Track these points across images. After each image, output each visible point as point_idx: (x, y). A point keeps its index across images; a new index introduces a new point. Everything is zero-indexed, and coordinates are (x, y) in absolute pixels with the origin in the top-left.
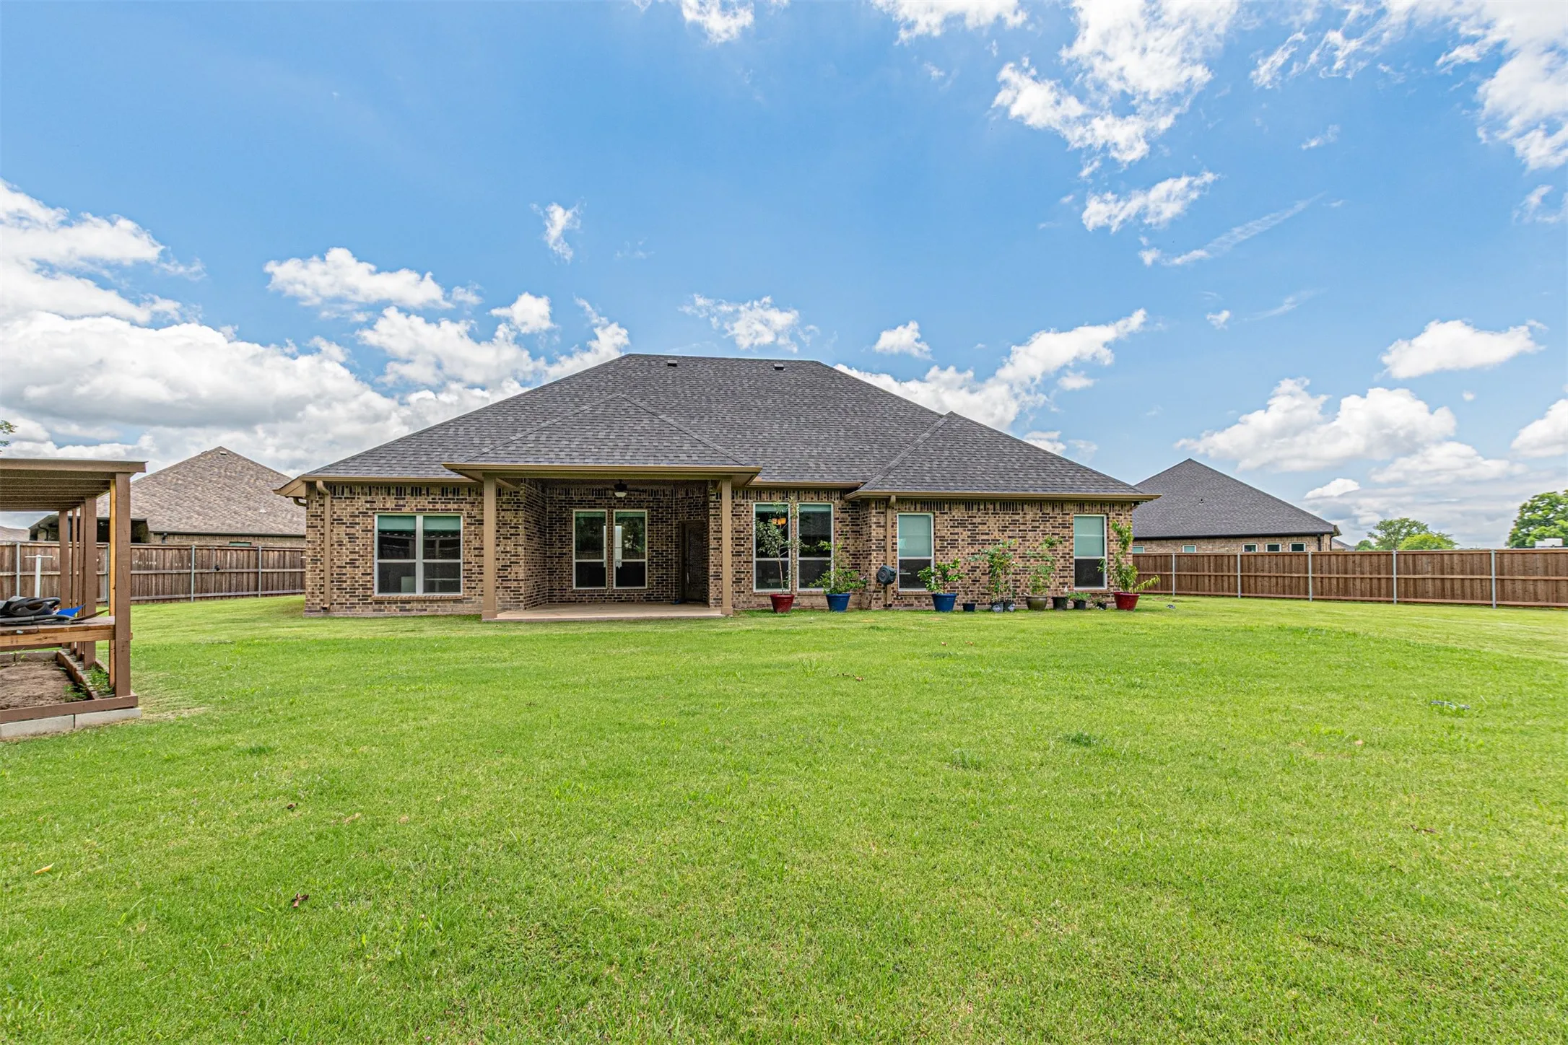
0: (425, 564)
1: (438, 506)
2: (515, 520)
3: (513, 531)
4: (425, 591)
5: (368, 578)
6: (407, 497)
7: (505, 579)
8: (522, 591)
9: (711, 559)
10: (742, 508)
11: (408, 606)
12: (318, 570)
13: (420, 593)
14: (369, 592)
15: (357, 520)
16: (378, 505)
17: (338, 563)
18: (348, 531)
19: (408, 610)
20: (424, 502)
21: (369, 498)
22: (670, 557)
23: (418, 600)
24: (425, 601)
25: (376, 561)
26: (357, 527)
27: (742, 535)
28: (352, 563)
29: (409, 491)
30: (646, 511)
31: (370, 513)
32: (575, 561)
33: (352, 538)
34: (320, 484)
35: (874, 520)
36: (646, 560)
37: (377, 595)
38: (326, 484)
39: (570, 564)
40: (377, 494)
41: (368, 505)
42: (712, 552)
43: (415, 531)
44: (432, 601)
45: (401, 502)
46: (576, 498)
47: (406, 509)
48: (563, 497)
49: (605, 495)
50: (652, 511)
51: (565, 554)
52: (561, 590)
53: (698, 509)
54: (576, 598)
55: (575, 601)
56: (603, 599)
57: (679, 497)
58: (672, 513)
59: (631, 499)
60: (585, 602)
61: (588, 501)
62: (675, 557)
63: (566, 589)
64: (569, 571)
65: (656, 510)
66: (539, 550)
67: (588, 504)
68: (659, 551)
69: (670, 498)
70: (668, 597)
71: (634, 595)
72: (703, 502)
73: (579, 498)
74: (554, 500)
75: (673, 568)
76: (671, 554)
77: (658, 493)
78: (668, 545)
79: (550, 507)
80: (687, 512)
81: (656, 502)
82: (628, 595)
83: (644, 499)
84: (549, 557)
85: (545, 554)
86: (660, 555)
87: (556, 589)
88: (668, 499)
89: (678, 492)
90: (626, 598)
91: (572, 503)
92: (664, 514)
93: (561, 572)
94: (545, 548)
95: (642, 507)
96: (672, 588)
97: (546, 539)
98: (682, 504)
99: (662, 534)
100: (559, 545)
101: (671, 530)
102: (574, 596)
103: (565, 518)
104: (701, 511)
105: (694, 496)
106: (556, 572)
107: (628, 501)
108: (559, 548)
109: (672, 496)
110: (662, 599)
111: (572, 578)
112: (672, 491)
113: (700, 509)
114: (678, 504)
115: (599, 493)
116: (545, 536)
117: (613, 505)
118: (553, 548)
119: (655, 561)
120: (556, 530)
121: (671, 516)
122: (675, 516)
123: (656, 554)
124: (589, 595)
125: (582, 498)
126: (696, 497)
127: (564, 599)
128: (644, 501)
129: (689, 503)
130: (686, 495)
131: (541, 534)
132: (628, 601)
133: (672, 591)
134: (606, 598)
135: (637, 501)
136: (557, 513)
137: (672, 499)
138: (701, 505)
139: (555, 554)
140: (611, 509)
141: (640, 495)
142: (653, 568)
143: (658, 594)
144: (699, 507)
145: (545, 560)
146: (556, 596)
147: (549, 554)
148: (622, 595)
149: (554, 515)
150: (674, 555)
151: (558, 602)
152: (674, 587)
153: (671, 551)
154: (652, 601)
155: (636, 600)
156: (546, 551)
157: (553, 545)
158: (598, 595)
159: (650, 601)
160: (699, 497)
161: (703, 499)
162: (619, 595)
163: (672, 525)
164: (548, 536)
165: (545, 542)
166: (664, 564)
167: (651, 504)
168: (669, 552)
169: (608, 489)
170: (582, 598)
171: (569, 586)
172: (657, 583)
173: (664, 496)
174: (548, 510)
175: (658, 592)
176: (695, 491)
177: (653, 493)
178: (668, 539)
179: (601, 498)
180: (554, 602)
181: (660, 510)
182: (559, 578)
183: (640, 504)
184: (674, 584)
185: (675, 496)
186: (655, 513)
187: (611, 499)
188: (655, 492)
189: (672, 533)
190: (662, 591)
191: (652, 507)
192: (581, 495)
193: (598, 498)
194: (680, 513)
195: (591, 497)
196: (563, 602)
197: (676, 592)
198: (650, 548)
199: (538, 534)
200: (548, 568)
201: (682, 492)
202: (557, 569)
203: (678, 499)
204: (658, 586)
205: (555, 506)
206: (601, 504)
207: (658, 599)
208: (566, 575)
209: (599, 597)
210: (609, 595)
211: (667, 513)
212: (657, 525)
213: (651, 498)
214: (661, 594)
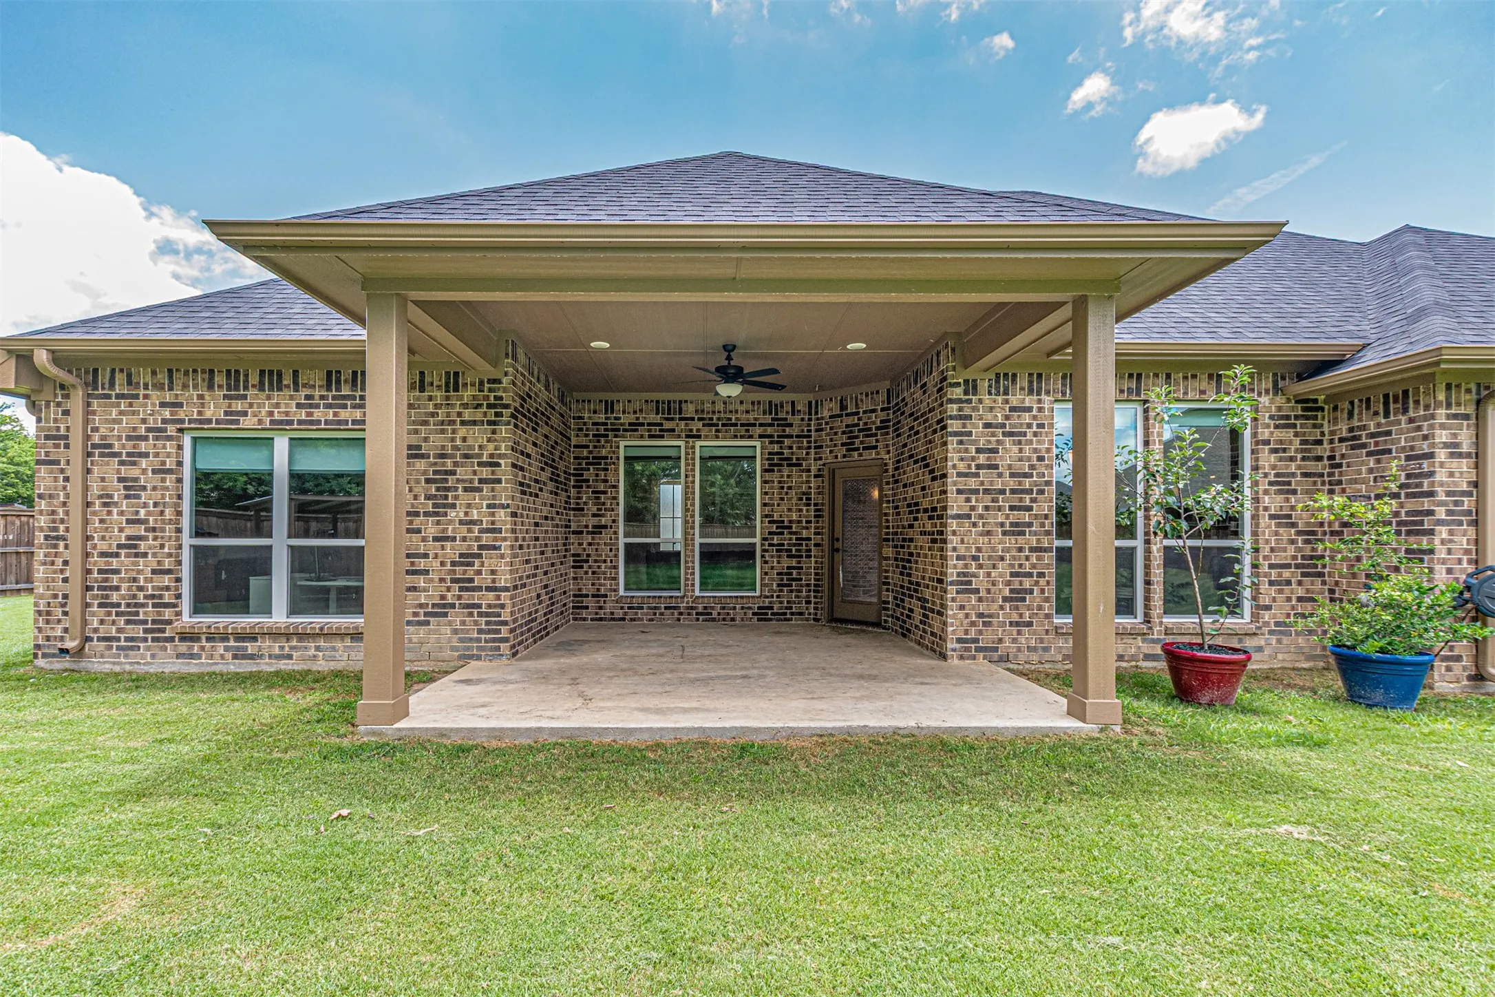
0: (292, 548)
1: (318, 414)
2: (491, 446)
3: (485, 473)
4: (293, 611)
5: (166, 580)
6: (252, 392)
7: (466, 585)
8: (506, 615)
9: (953, 541)
10: (1026, 418)
11: (251, 647)
12: (59, 561)
13: (280, 616)
14: (168, 614)
15: (143, 446)
16: (189, 412)
17: (103, 546)
18: (125, 471)
19: (252, 657)
20: (286, 404)
21: (168, 397)
22: (805, 534)
23: (275, 634)
24: (288, 636)
25: (187, 540)
26: (144, 463)
27: (1027, 483)
28: (131, 546)
29: (254, 379)
30: (758, 444)
31: (171, 430)
32: (622, 541)
33: (132, 488)
34: (41, 357)
35: (1442, 436)
36: (757, 540)
37: (187, 619)
38: (58, 359)
39: (613, 547)
40: (185, 387)
41: (167, 413)
42: (953, 524)
43: (271, 474)
44: (303, 636)
45: (238, 406)
46: (626, 419)
47: (248, 422)
48: (601, 417)
49: (680, 413)
50: (771, 443)
51: (605, 527)
52: (598, 596)
53: (871, 436)
54: (626, 613)
55: (624, 619)
56: (676, 616)
57: (826, 414)
58: (809, 448)
59: (730, 419)
60: (642, 620)
61: (649, 424)
62: (815, 534)
63: (606, 596)
64: (611, 561)
65: (778, 442)
66: (552, 519)
67: (649, 430)
68: (783, 522)
69: (807, 417)
70: (801, 614)
71: (734, 608)
72: (882, 422)
73: (631, 418)
74: (585, 424)
75: (810, 556)
76: (807, 528)
77: (782, 407)
78: (800, 510)
79: (577, 436)
80: (843, 445)
81: (778, 425)
82: (723, 608)
83: (756, 419)
84: (574, 532)
85: (566, 526)
86: (786, 531)
87: (587, 596)
88: (802, 419)
89: (822, 404)
90: (719, 614)
91: (618, 430)
92: (794, 450)
93: (596, 561)
94: (567, 514)
95: (751, 437)
96: (808, 597)
97: (569, 497)
98: (831, 428)
99: (790, 488)
100: (594, 509)
101: (808, 482)
102: (622, 608)
103: (606, 458)
104: (877, 441)
105: (861, 410)
106: (587, 561)
107: (723, 425)
108: (594, 515)
109: (810, 414)
110: (788, 616)
111: (617, 573)
112: (810, 403)
113: (876, 435)
114: (822, 430)
115: (669, 409)
116: (566, 491)
117: (695, 433)
118: (583, 516)
119: (775, 542)
120: (588, 481)
121: (808, 454)
122: (816, 453)
123: (777, 528)
124: (649, 608)
125: (638, 419)
126: (865, 412)
127: (602, 614)
128: (754, 425)
129: (847, 426)
130: (842, 409)
131: (557, 488)
132: (724, 619)
133: (808, 602)
134: (681, 614)
135: (742, 425)
136: (591, 449)
137: (810, 420)
138: (878, 428)
139: (587, 526)
140: (691, 440)
141: (747, 412)
142: (772, 557)
143: (781, 608)
144: (874, 431)
145: (566, 538)
146: (587, 608)
147: (574, 527)
148: (712, 608)
149: (585, 453)
150: (813, 530)
151: (592, 620)
152: (812, 594)
153: (807, 522)
154: (770, 620)
155: (738, 618)
156: (569, 521)
157: (583, 509)
158: (666, 608)
159: (765, 620)
160: (874, 411)
161: (883, 415)
162: (705, 608)
163: (809, 471)
164: (573, 492)
165: (566, 502)
166: (794, 549)
167: (769, 430)
168: (804, 524)
169: (686, 401)
170: (636, 614)
171: (611, 590)
172: (779, 585)
173: (793, 414)
174: (574, 441)
175: (781, 602)
176: (862, 400)
177: (772, 407)
178: (801, 499)
179: (673, 419)
180: (585, 619)
181: (787, 442)
182: (594, 573)
183: (748, 431)
184: (812, 588)
185: (816, 413)
186: (776, 448)
187: (693, 419)
188: (776, 405)
189: (810, 488)
190: (788, 602)
191: (771, 436)
192: (635, 412)
193: (667, 419)
194: (827, 446)
195: (654, 418)
196: (601, 619)
197: (815, 603)
198: (766, 516)
199: (551, 486)
200: (574, 555)
201: (832, 405)
202: (588, 555)
203: (822, 418)
204: (781, 591)
205: (587, 435)
206: (673, 430)
207: (782, 617)
208: (606, 567)
209: (668, 612)
210: (687, 608)
211: (799, 448)
212: (780, 471)
213: (768, 419)
214: (786, 608)
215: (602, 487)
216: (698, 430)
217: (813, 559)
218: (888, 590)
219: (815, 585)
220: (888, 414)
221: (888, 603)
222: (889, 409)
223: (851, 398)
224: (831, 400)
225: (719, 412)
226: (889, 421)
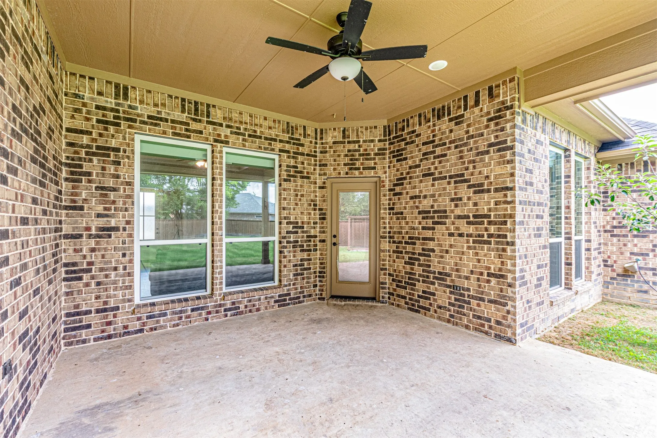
22: (313, 232)
30: (277, 157)
36: (276, 238)
39: (126, 251)
46: (144, 110)
48: (110, 102)
49: (208, 116)
50: (289, 157)
51: (116, 229)
52: (105, 310)
53: (370, 159)
54: (144, 324)
55: (141, 331)
56: (204, 315)
57: (330, 140)
58: (316, 165)
59: (255, 131)
60: (165, 327)
61: (173, 121)
62: (320, 232)
63: (117, 308)
64: (125, 268)
65: (293, 157)
66: (36, 221)
67: (172, 128)
68: (297, 223)
69: (314, 141)
70: (310, 296)
71: (260, 299)
72: (379, 150)
73: (152, 110)
74: (84, 105)
75: (316, 250)
76: (314, 228)
77: (297, 129)
78: (310, 214)
79: (73, 117)
80: (345, 165)
81: (294, 144)
82: (250, 301)
83: (277, 135)
84: (66, 237)
85: (56, 230)
86: (299, 230)
87: (88, 312)
88: (311, 142)
89: (326, 133)
90: (246, 307)
91: (135, 121)
92: (305, 165)
93: (101, 269)
94: (57, 214)
95: (273, 150)
96: (315, 281)
97: (60, 192)
98: (334, 152)
99: (302, 196)
100: (100, 209)
101: (315, 192)
102: (139, 319)
103: (117, 150)
104: (375, 163)
105: (361, 140)
106: (90, 271)
107: (250, 136)
108: (99, 216)
109: (316, 139)
110: (301, 299)
111: (132, 281)
112: (316, 130)
113: (374, 159)
114: (326, 152)
115: (196, 110)
116: (57, 184)
117: (223, 138)
118: (82, 216)
119: (292, 240)
120: (89, 174)
121: (315, 170)
122: (321, 170)
123: (293, 228)
124: (174, 313)
125: (159, 112)
126: (365, 141)
127: (110, 330)
128: (275, 140)
129: (349, 151)
130: (344, 137)
131: (44, 176)
132: (250, 311)
133: (315, 286)
134: (209, 313)
135: (266, 139)
136: (94, 136)
137: (316, 143)
138: (376, 154)
139: (88, 229)
140: (219, 145)
141: (270, 128)
142: (289, 252)
143: (296, 293)
144: (372, 156)
145: (57, 245)
146: (89, 326)
147: (66, 229)
148: (240, 302)
149: (85, 140)
150: (318, 230)
151: (95, 340)
152: (318, 279)
153: (314, 223)
154: (289, 304)
155: (262, 308)
156: (60, 222)
157: (82, 208)
158: (193, 310)
159: (284, 305)
160: (372, 141)
161: (381, 145)
162: (233, 303)
163: (315, 183)
164: (65, 186)
165: (57, 198)
166: (305, 244)
167: (287, 147)
168: (312, 225)
169: (214, 106)
170: (158, 322)
171: (124, 301)
172: (294, 275)
173: (304, 137)
174: (67, 123)
175: (296, 289)
176: (362, 132)
177: (290, 129)
178: (310, 205)
179: (200, 121)
180: (84, 342)
181: (300, 158)
182: (98, 284)
183: (270, 144)
184: (318, 274)
185: (322, 138)
186: (292, 162)
187: (221, 125)
188: (292, 127)
189: (316, 196)
190: (301, 288)
191: (288, 152)
192: (156, 105)
193: (195, 120)
194: (331, 165)
195: (177, 115)
196: (110, 337)
197: (320, 286)
198: (285, 218)
199: (33, 170)
200: (66, 265)
201: (336, 134)
202: (90, 264)
203: (327, 143)
204: (296, 279)
205: (88, 119)
206: (201, 132)
207: (297, 300)
208: (116, 275)
209: (195, 313)
210: (215, 306)
211: (309, 164)
212: (295, 181)
213: (286, 137)
214: (300, 293)
215: (110, 183)
216: (226, 136)
217: (318, 252)
218: (385, 274)
219: (320, 272)
220: (385, 145)
221: (385, 283)
222: (385, 140)
223: (353, 130)
224: (335, 129)
225: (246, 123)
226: (385, 149)
